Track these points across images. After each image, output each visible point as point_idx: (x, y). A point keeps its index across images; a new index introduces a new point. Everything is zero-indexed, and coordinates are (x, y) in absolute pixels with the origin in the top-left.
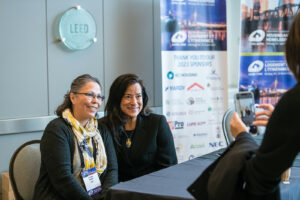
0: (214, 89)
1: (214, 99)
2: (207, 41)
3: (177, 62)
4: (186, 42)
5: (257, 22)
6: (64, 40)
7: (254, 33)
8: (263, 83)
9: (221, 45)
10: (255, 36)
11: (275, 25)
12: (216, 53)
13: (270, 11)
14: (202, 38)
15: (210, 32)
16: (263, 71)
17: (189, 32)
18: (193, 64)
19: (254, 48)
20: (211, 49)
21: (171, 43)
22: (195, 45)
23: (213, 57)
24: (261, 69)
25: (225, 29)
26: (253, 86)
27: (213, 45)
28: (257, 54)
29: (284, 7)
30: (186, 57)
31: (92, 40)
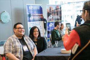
3: (32, 24)
4: (33, 19)
5: (50, 13)
6: (2, 20)
7: (50, 16)
11: (55, 14)
12: (41, 22)
13: (53, 10)
14: (37, 18)
15: (39, 16)
16: (53, 26)
17: (34, 17)
18: (36, 25)
20: (39, 21)
21: (30, 20)
22: (36, 20)
23: (40, 23)
25: (42, 15)
26: (51, 30)
28: (51, 21)
29: (57, 9)
30: (34, 23)
31: (9, 20)
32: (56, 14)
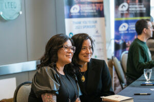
0: (98, 43)
1: (98, 50)
2: (92, 11)
3: (75, 26)
4: (79, 12)
7: (121, 5)
8: (128, 37)
9: (100, 13)
10: (122, 7)
12: (98, 19)
14: (88, 9)
15: (94, 5)
16: (128, 30)
17: (81, 6)
18: (85, 27)
19: (122, 15)
20: (94, 16)
21: (70, 13)
22: (85, 14)
23: (96, 22)
24: (126, 28)
25: (101, 3)
26: (123, 40)
27: (96, 14)
28: (124, 19)
30: (80, 23)
31: (19, 13)
32: (137, 1)
